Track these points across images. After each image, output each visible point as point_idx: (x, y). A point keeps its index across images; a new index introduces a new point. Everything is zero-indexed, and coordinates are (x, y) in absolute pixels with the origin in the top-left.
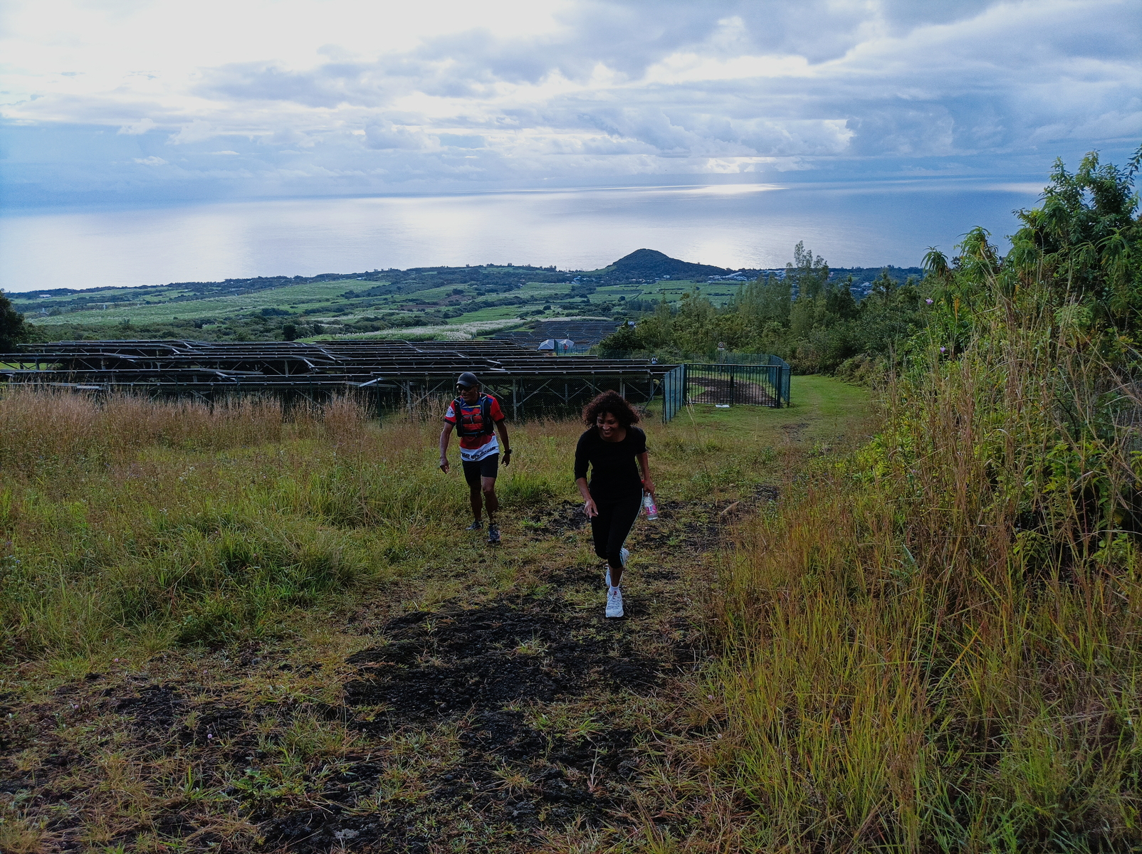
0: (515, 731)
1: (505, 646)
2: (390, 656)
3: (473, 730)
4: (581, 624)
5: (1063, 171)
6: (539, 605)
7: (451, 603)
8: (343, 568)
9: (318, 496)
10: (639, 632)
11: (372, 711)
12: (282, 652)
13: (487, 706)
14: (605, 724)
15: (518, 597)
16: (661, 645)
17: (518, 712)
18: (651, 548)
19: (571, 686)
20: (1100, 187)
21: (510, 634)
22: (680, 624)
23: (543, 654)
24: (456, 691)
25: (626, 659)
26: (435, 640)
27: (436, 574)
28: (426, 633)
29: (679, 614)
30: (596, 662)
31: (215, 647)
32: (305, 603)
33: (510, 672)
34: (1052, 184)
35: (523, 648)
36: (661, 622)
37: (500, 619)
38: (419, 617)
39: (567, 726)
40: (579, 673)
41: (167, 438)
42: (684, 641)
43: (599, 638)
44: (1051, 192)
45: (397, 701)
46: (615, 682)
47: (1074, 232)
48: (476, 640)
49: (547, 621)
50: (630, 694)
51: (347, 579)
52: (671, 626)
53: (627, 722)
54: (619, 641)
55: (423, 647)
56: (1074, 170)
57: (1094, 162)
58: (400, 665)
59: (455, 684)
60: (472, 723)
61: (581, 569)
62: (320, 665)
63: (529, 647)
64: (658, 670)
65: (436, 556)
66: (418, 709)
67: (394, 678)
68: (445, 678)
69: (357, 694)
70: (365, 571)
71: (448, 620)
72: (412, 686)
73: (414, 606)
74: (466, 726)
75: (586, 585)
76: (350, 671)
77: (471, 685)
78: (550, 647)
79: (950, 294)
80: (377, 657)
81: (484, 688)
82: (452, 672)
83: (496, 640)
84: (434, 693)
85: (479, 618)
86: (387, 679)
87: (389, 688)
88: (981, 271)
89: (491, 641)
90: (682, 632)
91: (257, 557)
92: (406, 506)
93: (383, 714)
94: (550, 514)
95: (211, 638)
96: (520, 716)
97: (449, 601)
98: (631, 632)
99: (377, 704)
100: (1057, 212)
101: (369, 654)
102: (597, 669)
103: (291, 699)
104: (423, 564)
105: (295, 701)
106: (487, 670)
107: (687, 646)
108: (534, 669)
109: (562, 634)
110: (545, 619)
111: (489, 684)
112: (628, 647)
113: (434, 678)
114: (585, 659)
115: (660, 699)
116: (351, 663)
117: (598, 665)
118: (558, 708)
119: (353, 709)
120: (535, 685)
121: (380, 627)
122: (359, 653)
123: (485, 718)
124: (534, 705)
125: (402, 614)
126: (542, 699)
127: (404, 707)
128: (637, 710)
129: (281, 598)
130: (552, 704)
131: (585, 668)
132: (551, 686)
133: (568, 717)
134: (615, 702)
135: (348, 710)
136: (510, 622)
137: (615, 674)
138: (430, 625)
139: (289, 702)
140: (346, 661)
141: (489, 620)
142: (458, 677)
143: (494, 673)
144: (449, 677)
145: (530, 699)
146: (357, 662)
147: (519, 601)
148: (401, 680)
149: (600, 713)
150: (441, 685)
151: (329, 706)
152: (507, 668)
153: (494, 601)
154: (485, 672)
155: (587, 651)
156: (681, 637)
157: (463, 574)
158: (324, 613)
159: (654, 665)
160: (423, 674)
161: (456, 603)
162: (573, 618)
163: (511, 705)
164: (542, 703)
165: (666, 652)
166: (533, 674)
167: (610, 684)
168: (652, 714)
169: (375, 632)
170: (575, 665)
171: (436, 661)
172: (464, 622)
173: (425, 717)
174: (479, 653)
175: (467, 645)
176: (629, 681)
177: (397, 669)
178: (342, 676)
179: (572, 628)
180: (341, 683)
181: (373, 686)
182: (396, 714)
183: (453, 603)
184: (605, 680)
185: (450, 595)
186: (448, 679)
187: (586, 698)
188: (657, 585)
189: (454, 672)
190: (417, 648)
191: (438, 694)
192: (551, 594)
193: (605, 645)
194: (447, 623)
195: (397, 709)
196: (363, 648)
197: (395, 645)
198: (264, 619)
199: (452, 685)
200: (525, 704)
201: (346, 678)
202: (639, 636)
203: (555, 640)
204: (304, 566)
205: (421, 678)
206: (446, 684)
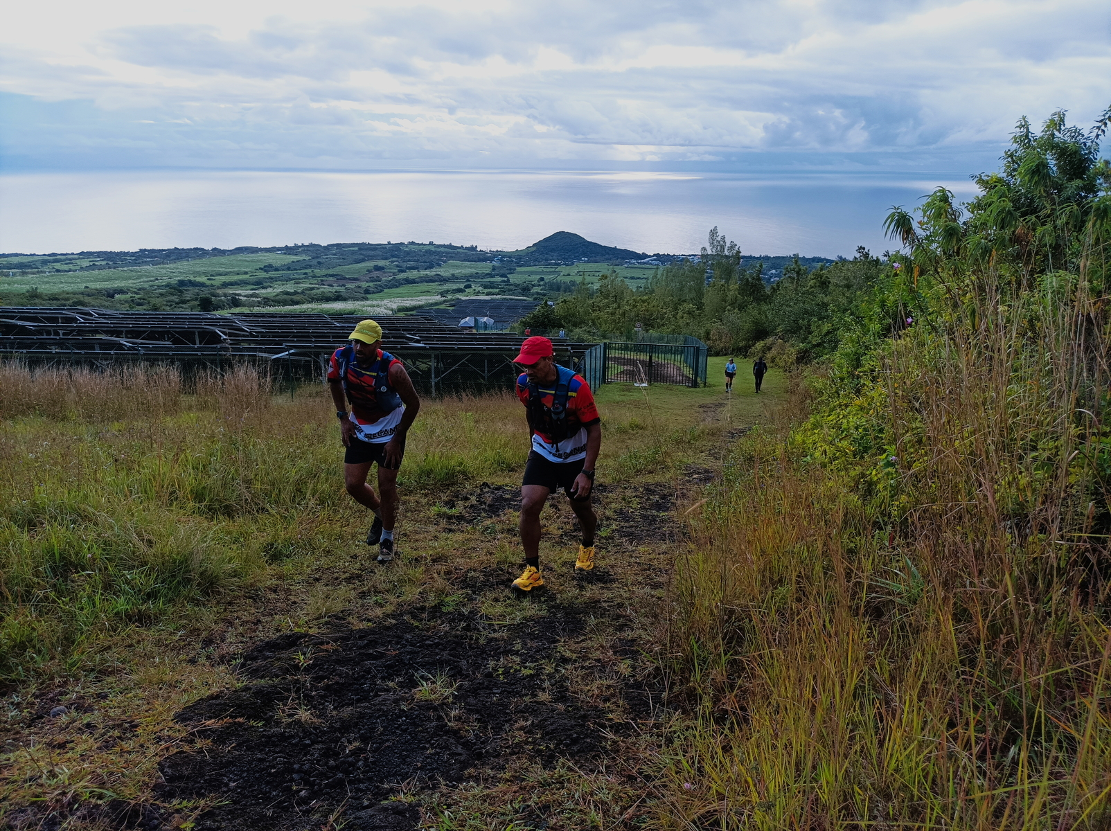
1: (401, 685)
2: (240, 708)
4: (502, 650)
5: (1028, 131)
6: (449, 621)
7: (337, 621)
8: (205, 571)
9: (190, 481)
10: (575, 661)
11: (195, 808)
13: (368, 789)
15: (423, 609)
16: (605, 682)
17: (410, 805)
19: (487, 752)
20: (1062, 152)
21: (407, 669)
22: (628, 649)
23: (451, 700)
24: (326, 765)
25: (560, 707)
26: (306, 679)
27: (325, 576)
28: (297, 668)
29: (624, 635)
30: (522, 712)
32: (143, 619)
33: (404, 731)
34: (1014, 147)
35: (424, 691)
36: (602, 646)
37: (397, 643)
38: (292, 641)
40: (498, 729)
42: (634, 676)
43: (529, 672)
45: (237, 787)
46: (547, 747)
48: (363, 677)
49: (456, 644)
50: (570, 769)
51: (210, 585)
52: (615, 653)
54: (551, 676)
55: (288, 690)
57: (1059, 123)
58: (252, 723)
59: (327, 754)
61: (502, 570)
63: (433, 688)
64: (604, 727)
65: (328, 552)
66: (267, 799)
67: (239, 746)
68: (313, 743)
69: (177, 778)
70: (235, 574)
71: (329, 646)
72: (261, 760)
73: (287, 624)
76: (177, 736)
77: (348, 756)
78: (458, 689)
80: (220, 710)
81: (366, 759)
82: (324, 733)
83: (389, 677)
84: (292, 771)
85: (370, 642)
86: (229, 749)
87: (229, 763)
89: (383, 679)
90: (629, 662)
91: (93, 559)
92: (299, 491)
93: (211, 813)
94: (466, 499)
96: (414, 812)
97: (335, 615)
98: (565, 661)
99: (204, 796)
101: (210, 705)
102: (522, 723)
103: (69, 796)
104: (310, 563)
105: (75, 798)
106: (372, 730)
107: (638, 685)
108: (437, 726)
109: (477, 666)
110: (455, 642)
111: (374, 752)
112: (562, 686)
113: (296, 745)
114: (506, 706)
115: (612, 779)
116: (182, 722)
117: (523, 717)
118: (469, 795)
119: (167, 805)
120: (437, 753)
121: (241, 654)
122: (198, 702)
123: (361, 821)
124: (435, 787)
125: (272, 635)
126: (448, 778)
127: (246, 797)
128: (581, 801)
129: (117, 614)
130: (461, 787)
131: (506, 721)
132: (460, 754)
133: (482, 814)
134: (549, 785)
135: (159, 808)
136: (409, 648)
137: (547, 733)
138: (304, 654)
139: (65, 800)
140: (175, 718)
141: (383, 645)
142: (331, 741)
143: (382, 734)
144: (318, 743)
145: (430, 778)
146: (190, 720)
147: (425, 615)
148: (249, 749)
149: (529, 806)
150: (305, 755)
151: (129, 804)
152: (400, 725)
153: (393, 616)
154: (370, 732)
155: (509, 692)
156: (630, 670)
157: (359, 577)
158: (171, 633)
159: (599, 717)
160: (283, 737)
161: (344, 619)
162: (492, 640)
163: (402, 791)
164: (446, 785)
165: (613, 695)
166: (435, 734)
167: (541, 751)
168: (604, 807)
169: (234, 662)
170: (493, 718)
171: (304, 715)
172: (350, 649)
173: (272, 818)
174: (365, 698)
175: (351, 685)
176: (566, 745)
177: (245, 730)
178: (163, 744)
179: (490, 655)
180: (158, 759)
181: (205, 761)
182: (230, 812)
183: (340, 619)
184: (534, 743)
185: (338, 607)
186: (316, 746)
187: (508, 775)
188: (591, 591)
189: (327, 732)
190: (280, 693)
191: (299, 771)
192: (464, 605)
193: (532, 683)
194: (327, 651)
195: (235, 802)
196: (206, 693)
197: (250, 689)
198: (86, 645)
199: (321, 755)
200: (423, 788)
201: (167, 749)
202: (576, 669)
203: (467, 676)
204: (154, 569)
205: (277, 746)
206: (312, 755)
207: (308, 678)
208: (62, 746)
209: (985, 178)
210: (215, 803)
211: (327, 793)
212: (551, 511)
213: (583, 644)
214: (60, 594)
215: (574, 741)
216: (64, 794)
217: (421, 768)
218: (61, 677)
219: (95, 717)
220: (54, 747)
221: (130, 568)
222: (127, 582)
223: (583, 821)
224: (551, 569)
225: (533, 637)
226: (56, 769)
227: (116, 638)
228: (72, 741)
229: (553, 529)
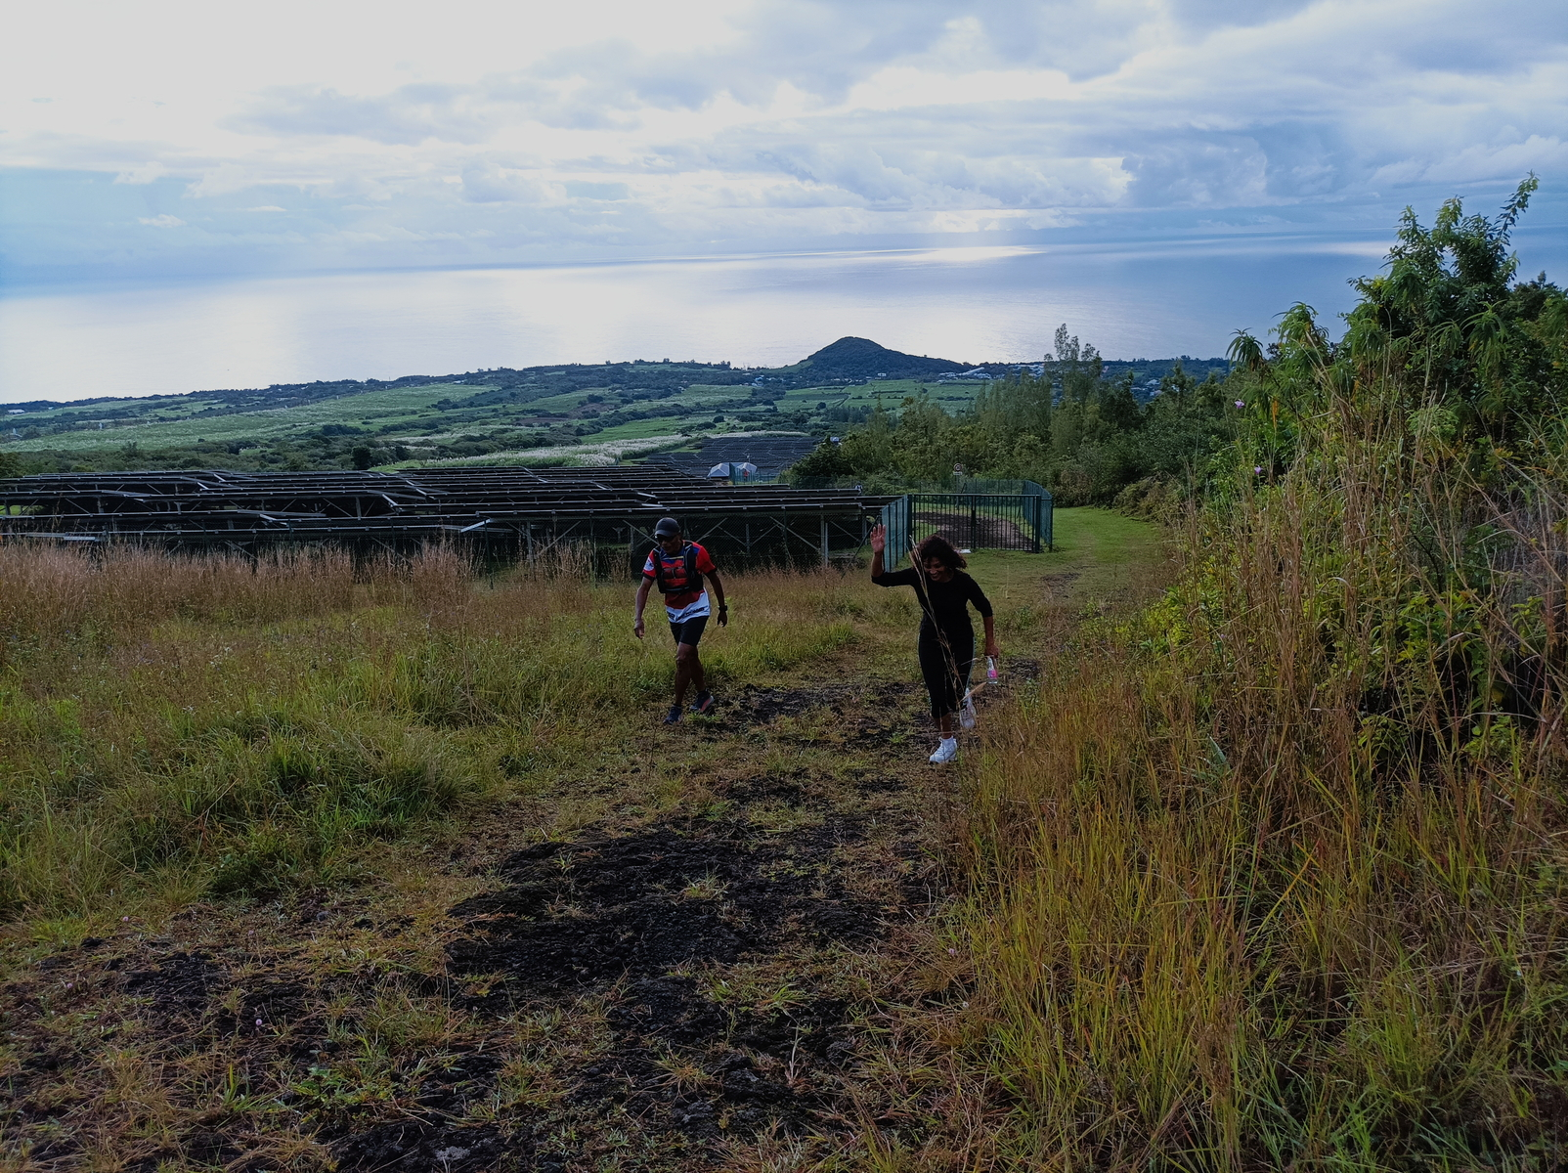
0: (685, 1004)
1: (669, 887)
2: (510, 905)
3: (626, 1004)
4: (773, 855)
5: (1415, 225)
6: (716, 830)
7: (593, 830)
8: (441, 784)
9: (406, 684)
10: (853, 863)
11: (485, 981)
12: (359, 902)
13: (645, 970)
14: (809, 991)
15: (686, 819)
16: (883, 881)
17: (687, 978)
18: (868, 748)
19: (760, 940)
20: (1463, 247)
21: (674, 872)
22: (908, 852)
23: (721, 898)
24: (602, 951)
25: (836, 902)
26: (572, 882)
27: (571, 790)
28: (559, 872)
29: (907, 838)
30: (795, 907)
31: (265, 897)
32: (389, 834)
33: (676, 923)
34: (1401, 243)
35: (694, 890)
36: (883, 849)
37: (661, 850)
38: (549, 850)
39: (756, 996)
40: (771, 922)
41: (193, 607)
42: (914, 875)
43: (803, 873)
44: (1399, 253)
45: (520, 967)
46: (821, 933)
47: (1431, 307)
48: (628, 880)
49: (726, 851)
50: (842, 950)
51: (448, 799)
52: (896, 854)
53: (838, 989)
54: (826, 877)
55: (554, 891)
56: (1429, 223)
57: (1455, 213)
58: (523, 917)
59: (601, 942)
60: (625, 996)
61: (772, 779)
62: (412, 920)
63: (702, 888)
64: (879, 916)
65: (571, 765)
66: (550, 977)
67: (515, 936)
68: (587, 933)
69: (464, 958)
70: (473, 788)
71: (589, 853)
72: (541, 946)
73: (541, 834)
74: (617, 999)
75: (778, 801)
76: (454, 927)
77: (622, 943)
78: (730, 888)
79: (1266, 396)
80: (491, 907)
81: (640, 946)
82: (596, 925)
83: (656, 880)
84: (571, 955)
85: (632, 849)
86: (506, 937)
87: (509, 948)
88: (1307, 362)
89: (649, 881)
90: (911, 862)
91: (322, 772)
92: (529, 699)
93: (501, 985)
94: (727, 704)
95: (259, 885)
96: (691, 983)
97: (590, 826)
98: (842, 864)
99: (492, 972)
100: (1409, 281)
101: (479, 903)
102: (795, 916)
103: (372, 968)
104: (552, 776)
105: (378, 970)
106: (644, 922)
107: (918, 882)
108: (709, 919)
109: (747, 870)
110: (723, 849)
111: (648, 940)
112: (838, 885)
113: (571, 934)
114: (779, 903)
115: (883, 955)
116: (456, 916)
117: (797, 911)
118: (744, 971)
119: (460, 978)
120: (710, 940)
121: (497, 863)
122: (466, 901)
123: (643, 988)
124: (710, 966)
125: (525, 846)
126: (721, 959)
127: (531, 974)
128: (851, 971)
129: (358, 827)
130: (735, 966)
131: (779, 915)
132: (733, 941)
134: (821, 961)
135: (453, 980)
136: (674, 854)
137: (821, 923)
138: (564, 860)
139: (369, 972)
140: (449, 913)
141: (646, 851)
142: (605, 931)
143: (654, 925)
144: (592, 932)
145: (705, 960)
146: (463, 914)
147: (688, 825)
148: (525, 938)
149: (801, 977)
150: (581, 943)
151: (425, 976)
152: (672, 918)
153: (653, 825)
154: (642, 924)
155: (782, 891)
156: (910, 869)
157: (609, 790)
158: (416, 847)
159: (874, 908)
160: (556, 929)
161: (600, 830)
162: (762, 846)
163: (679, 969)
164: (721, 965)
165: (891, 891)
166: (707, 925)
167: (814, 937)
168: (873, 975)
169: (489, 871)
170: (766, 912)
171: (574, 911)
172: (613, 855)
173: (559, 989)
174: (633, 897)
175: (617, 887)
176: (840, 931)
177: (519, 922)
178: (443, 934)
179: (760, 860)
180: (442, 944)
181: (486, 947)
182: (518, 984)
183: (596, 829)
184: (807, 931)
185: (591, 818)
186: (590, 935)
187: (781, 956)
188: (877, 798)
189: (599, 924)
190: (547, 893)
191: (577, 955)
192: (731, 815)
193: (806, 883)
194: (587, 857)
195: (520, 978)
196: (470, 895)
197: (516, 889)
198: (334, 857)
199: (596, 942)
200: (698, 967)
201: (448, 937)
202: (853, 870)
203: (737, 877)
204: (388, 782)
205: (552, 935)
206: (588, 942)
209: (1367, 283)
210: (503, 978)
211: (606, 972)
212: (832, 715)
213: (863, 848)
215: (848, 928)
218: (317, 885)
219: (368, 916)
222: (361, 795)
223: (853, 986)
224: (830, 778)
225: (807, 843)
228: (352, 934)
229: (835, 736)
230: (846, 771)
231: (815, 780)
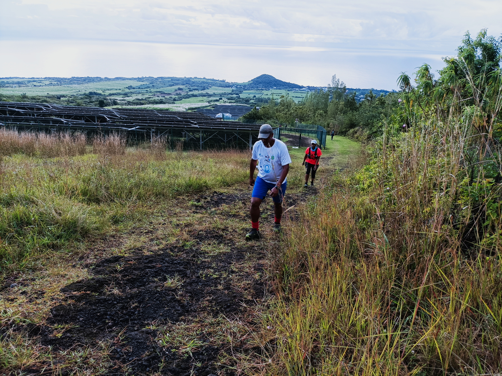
0: (148, 346)
1: (160, 280)
2: (89, 287)
3: (121, 346)
4: (206, 266)
5: (469, 38)
6: (186, 253)
8: (84, 227)
9: (81, 186)
10: (237, 272)
11: (64, 328)
12: (32, 279)
13: (138, 323)
14: (204, 341)
15: (176, 247)
16: (247, 282)
17: (154, 330)
19: (191, 310)
20: (485, 48)
21: (163, 274)
22: (260, 269)
23: (180, 287)
24: (122, 313)
25: (226, 292)
26: (119, 276)
27: (137, 231)
28: (116, 271)
29: (260, 262)
30: (209, 293)
32: (54, 247)
33: (157, 300)
35: (170, 282)
36: (250, 266)
37: (162, 262)
38: (117, 259)
39: (181, 343)
40: (198, 300)
42: (260, 280)
43: (215, 276)
44: (461, 49)
45: (83, 320)
46: (216, 309)
48: (144, 276)
49: (187, 264)
50: (224, 318)
51: (85, 233)
52: (254, 270)
53: (217, 341)
54: (225, 278)
57: (484, 35)
58: (93, 293)
59: (122, 308)
60: (123, 340)
61: (214, 231)
63: (173, 282)
64: (242, 301)
65: (140, 220)
66: (95, 325)
67: (86, 303)
68: (118, 303)
69: (57, 316)
70: (97, 229)
71: (132, 262)
72: (94, 309)
73: (116, 251)
74: (118, 343)
75: (214, 241)
76: (60, 298)
77: (132, 309)
78: (185, 282)
79: (409, 98)
80: (80, 288)
81: (139, 311)
82: (123, 299)
83: (156, 277)
85: (150, 260)
86: (82, 304)
87: (81, 310)
89: (153, 277)
90: (259, 274)
91: (35, 220)
93: (70, 331)
94: (206, 198)
96: (154, 334)
97: (137, 248)
98: (233, 272)
99: (66, 323)
100: (470, 56)
101: (76, 286)
102: (208, 298)
103: (11, 321)
104: (131, 224)
105: (14, 322)
106: (144, 299)
107: (261, 284)
108: (171, 298)
109: (194, 273)
110: (187, 262)
111: (143, 308)
112: (229, 283)
113: (110, 304)
114: (203, 291)
115: (240, 323)
116: (63, 292)
117: (209, 295)
118: (180, 327)
119: (52, 326)
120: (169, 310)
121: (95, 264)
122: (71, 284)
123: (131, 336)
124: (166, 324)
125: (109, 256)
126: (172, 320)
127: (86, 324)
128: (225, 332)
129: (43, 244)
130: (177, 324)
131: (202, 297)
132: (179, 310)
133: (183, 335)
134: (214, 324)
135: (48, 327)
136: (166, 264)
137: (218, 303)
138: (120, 265)
139: (9, 323)
140: (61, 290)
141: (155, 262)
142: (126, 303)
143: (148, 300)
144: (120, 303)
145: (165, 320)
146: (67, 291)
147: (176, 250)
148: (90, 305)
149: (203, 333)
150: (114, 308)
151: (36, 325)
152: (156, 297)
153: (162, 250)
154: (143, 300)
155: (206, 285)
156: (259, 277)
157: (151, 232)
158: (66, 254)
159: (241, 297)
160: (105, 300)
161: (141, 250)
162: (203, 262)
163: (152, 324)
164: (171, 323)
165: (249, 288)
166: (170, 301)
167: (214, 310)
168: (234, 335)
169: (91, 267)
170: (196, 295)
171: (116, 291)
172: (141, 264)
173: (96, 333)
174: (144, 285)
175: (138, 279)
176: (225, 308)
177: (90, 296)
178: (54, 301)
179: (201, 268)
180: (51, 307)
181: (70, 309)
182: (78, 330)
183: (139, 250)
184: (211, 307)
185: (139, 245)
186: (119, 305)
187: (197, 320)
189: (125, 299)
190: (107, 281)
191: (110, 315)
192: (194, 246)
193: (216, 281)
194: (130, 264)
195: (81, 326)
196: (76, 280)
197: (94, 279)
198: (28, 258)
199: (120, 308)
200: (161, 324)
201: (55, 303)
202: (236, 276)
203: (189, 277)
204: (61, 225)
205: (102, 304)
206: (117, 308)
207: (120, 276)
208: (12, 300)
209: (448, 59)
210: (73, 326)
211: (121, 324)
212: (241, 205)
213: (242, 265)
214: (19, 235)
215: (228, 307)
216: (9, 320)
217: (162, 316)
218: (16, 271)
219: (28, 289)
220: (9, 300)
221: (51, 225)
222: (49, 231)
223: (224, 340)
224: (236, 232)
225: (221, 261)
226: (7, 310)
227: (42, 255)
228: (17, 298)
229: (242, 213)
230: (243, 229)
231: (230, 232)
